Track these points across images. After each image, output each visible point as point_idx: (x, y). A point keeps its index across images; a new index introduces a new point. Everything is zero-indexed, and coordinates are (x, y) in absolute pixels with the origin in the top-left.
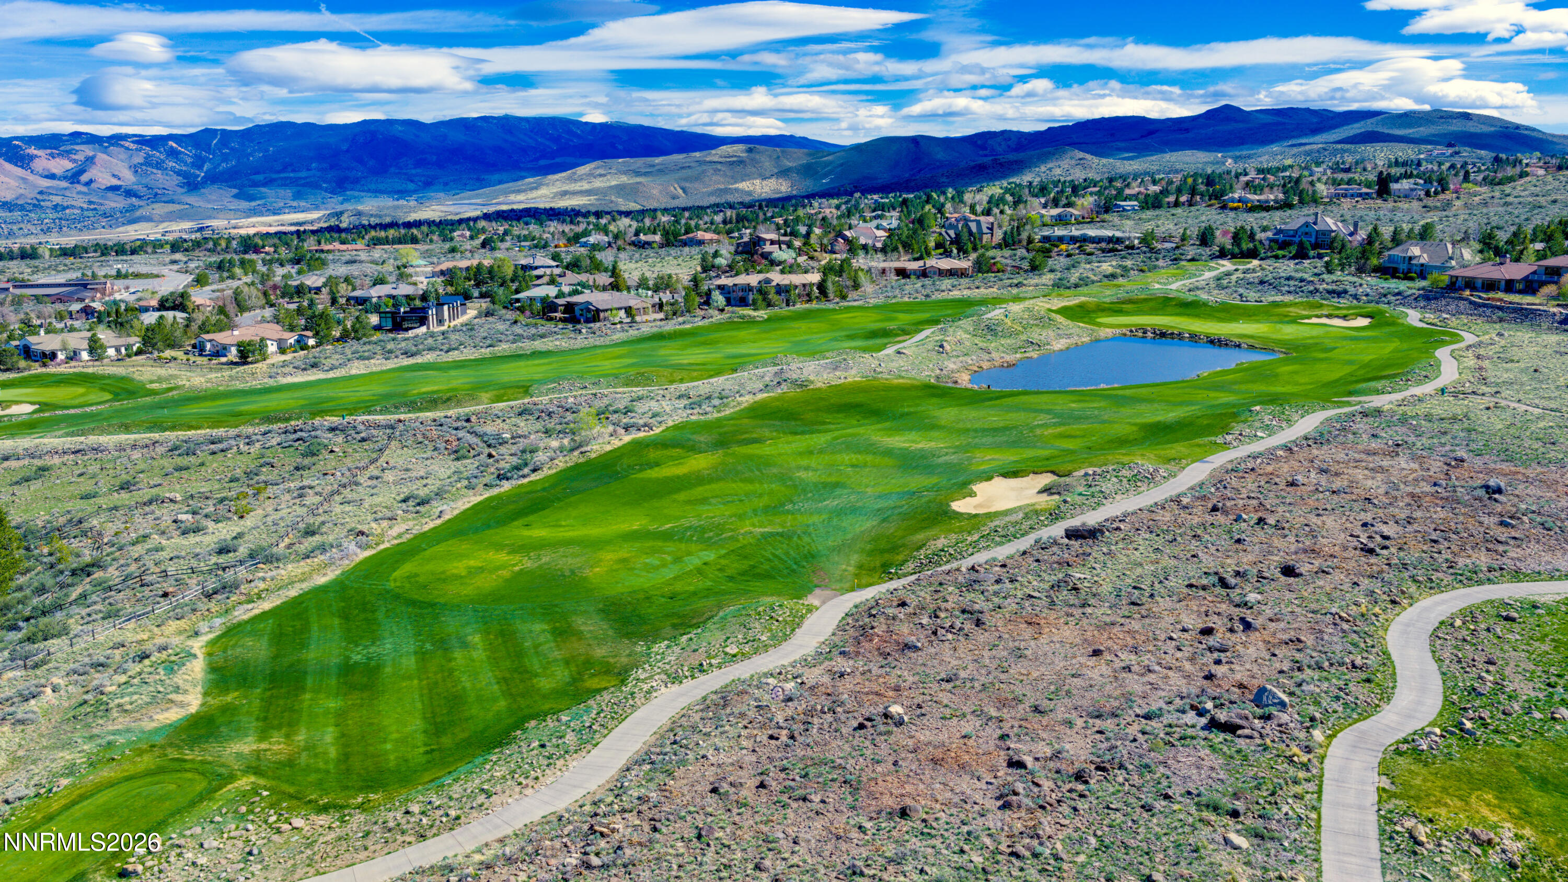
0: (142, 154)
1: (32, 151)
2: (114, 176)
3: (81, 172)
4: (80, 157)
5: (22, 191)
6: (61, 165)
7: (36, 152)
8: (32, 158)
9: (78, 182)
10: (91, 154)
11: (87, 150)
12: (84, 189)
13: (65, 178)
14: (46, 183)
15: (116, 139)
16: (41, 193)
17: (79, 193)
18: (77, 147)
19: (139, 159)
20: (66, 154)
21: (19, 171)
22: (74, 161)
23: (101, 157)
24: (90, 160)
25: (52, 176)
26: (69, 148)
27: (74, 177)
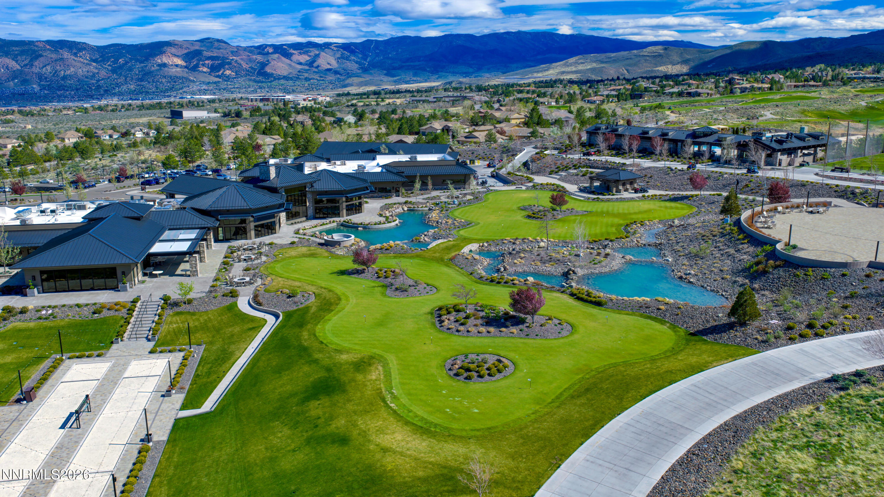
0: (340, 53)
1: (292, 51)
2: (328, 64)
3: (314, 61)
4: (312, 54)
5: (291, 71)
6: (304, 58)
7: (293, 52)
8: (292, 54)
9: (313, 67)
10: (317, 53)
11: (314, 51)
12: (316, 70)
13: (306, 64)
14: (299, 67)
15: (327, 45)
16: (299, 72)
17: (314, 72)
18: (311, 49)
19: (338, 55)
20: (306, 53)
21: (288, 61)
22: (310, 56)
23: (323, 54)
24: (317, 56)
25: (300, 64)
26: (307, 49)
27: (311, 64)
